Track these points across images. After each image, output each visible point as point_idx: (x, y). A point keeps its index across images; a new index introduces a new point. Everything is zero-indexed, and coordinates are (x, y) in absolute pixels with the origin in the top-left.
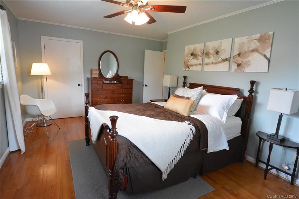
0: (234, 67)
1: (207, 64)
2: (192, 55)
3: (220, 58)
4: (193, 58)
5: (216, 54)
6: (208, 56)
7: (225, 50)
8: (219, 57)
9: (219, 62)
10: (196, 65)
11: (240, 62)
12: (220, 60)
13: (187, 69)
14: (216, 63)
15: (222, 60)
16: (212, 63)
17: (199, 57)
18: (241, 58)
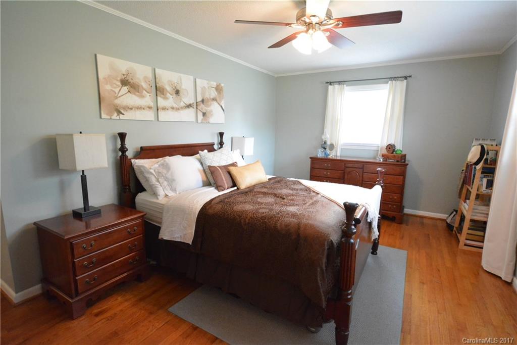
0: (200, 116)
1: (164, 109)
2: (124, 82)
3: (182, 102)
4: (129, 91)
5: (176, 94)
6: (163, 94)
7: (187, 90)
8: (181, 100)
9: (182, 108)
10: (139, 108)
11: (205, 111)
12: (182, 104)
13: (115, 116)
14: (179, 109)
15: (186, 105)
16: (173, 108)
17: (144, 91)
18: (206, 106)
